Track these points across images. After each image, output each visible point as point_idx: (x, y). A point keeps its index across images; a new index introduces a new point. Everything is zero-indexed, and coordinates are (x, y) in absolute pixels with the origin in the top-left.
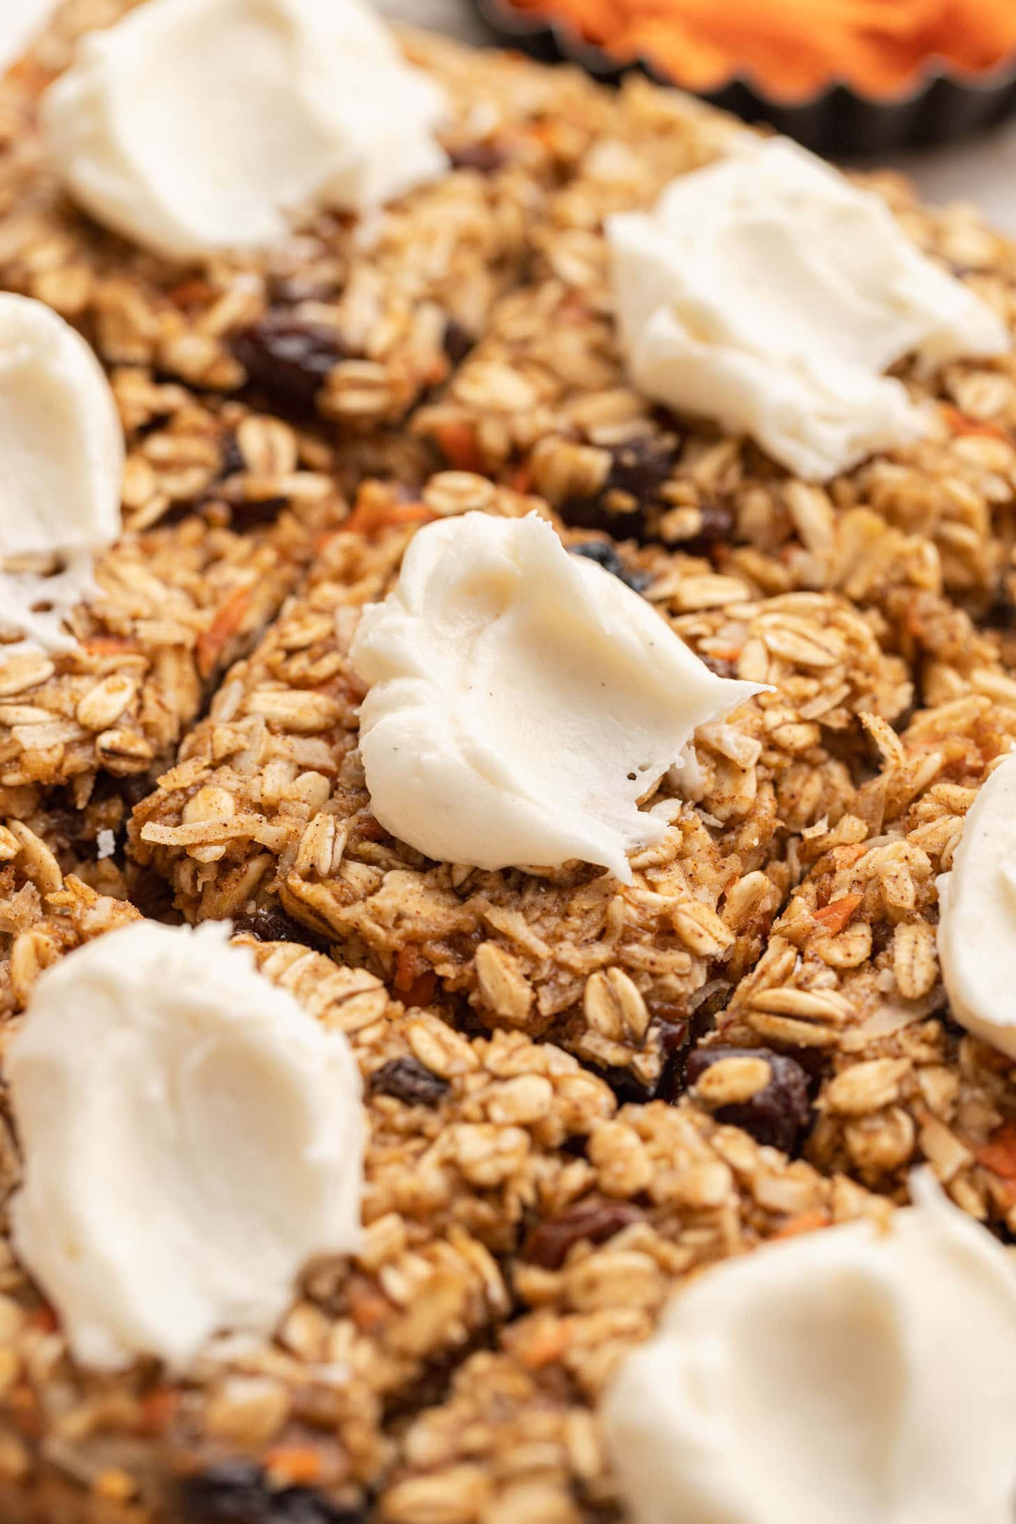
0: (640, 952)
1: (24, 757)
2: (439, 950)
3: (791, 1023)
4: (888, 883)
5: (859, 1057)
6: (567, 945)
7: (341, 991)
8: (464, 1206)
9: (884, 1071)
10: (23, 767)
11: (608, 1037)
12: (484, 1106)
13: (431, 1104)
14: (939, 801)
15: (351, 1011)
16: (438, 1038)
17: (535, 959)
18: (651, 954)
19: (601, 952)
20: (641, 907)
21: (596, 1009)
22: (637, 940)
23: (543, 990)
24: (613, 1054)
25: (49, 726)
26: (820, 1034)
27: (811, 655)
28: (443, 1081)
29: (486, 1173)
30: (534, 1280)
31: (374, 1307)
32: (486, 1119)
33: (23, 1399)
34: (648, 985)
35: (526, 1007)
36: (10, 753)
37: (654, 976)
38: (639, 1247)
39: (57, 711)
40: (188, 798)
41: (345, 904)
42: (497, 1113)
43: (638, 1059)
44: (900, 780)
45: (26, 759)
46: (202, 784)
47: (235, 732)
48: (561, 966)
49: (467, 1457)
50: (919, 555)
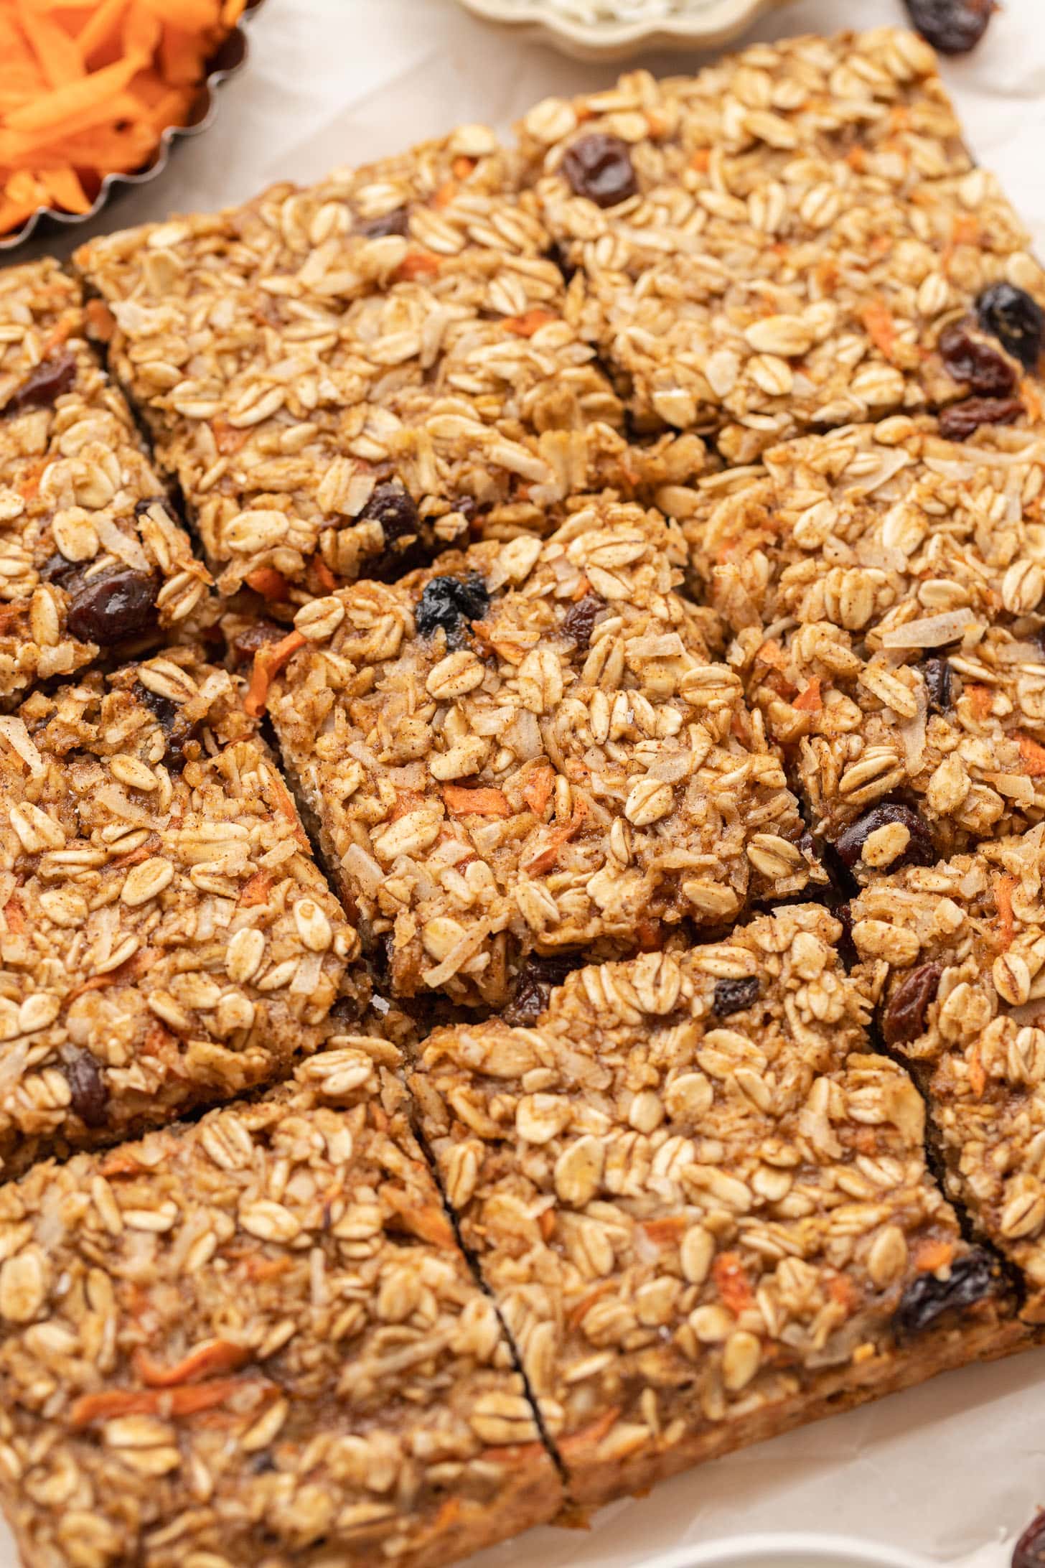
0: (756, 814)
1: (314, 999)
2: (657, 907)
3: (873, 785)
4: (828, 658)
5: (927, 774)
6: (718, 845)
7: (651, 977)
8: (841, 1040)
9: (949, 770)
10: (318, 1006)
11: (788, 876)
12: (794, 975)
13: (760, 998)
14: (792, 583)
15: (668, 983)
16: (717, 957)
17: (709, 868)
18: (764, 810)
19: (738, 832)
20: (732, 787)
21: (767, 866)
22: (749, 809)
23: (732, 880)
24: (798, 883)
25: (303, 967)
26: (894, 778)
27: (633, 553)
28: (750, 979)
29: (836, 1012)
30: (922, 1046)
31: (867, 1136)
32: (804, 982)
33: (773, 1351)
34: (776, 827)
35: (735, 899)
36: (301, 1004)
37: (775, 820)
38: (955, 982)
39: (295, 955)
40: (420, 939)
41: (583, 926)
42: (808, 974)
43: (812, 873)
44: (752, 588)
45: (316, 999)
46: (420, 924)
47: (401, 878)
48: (725, 860)
49: (1008, 1174)
50: (599, 434)
